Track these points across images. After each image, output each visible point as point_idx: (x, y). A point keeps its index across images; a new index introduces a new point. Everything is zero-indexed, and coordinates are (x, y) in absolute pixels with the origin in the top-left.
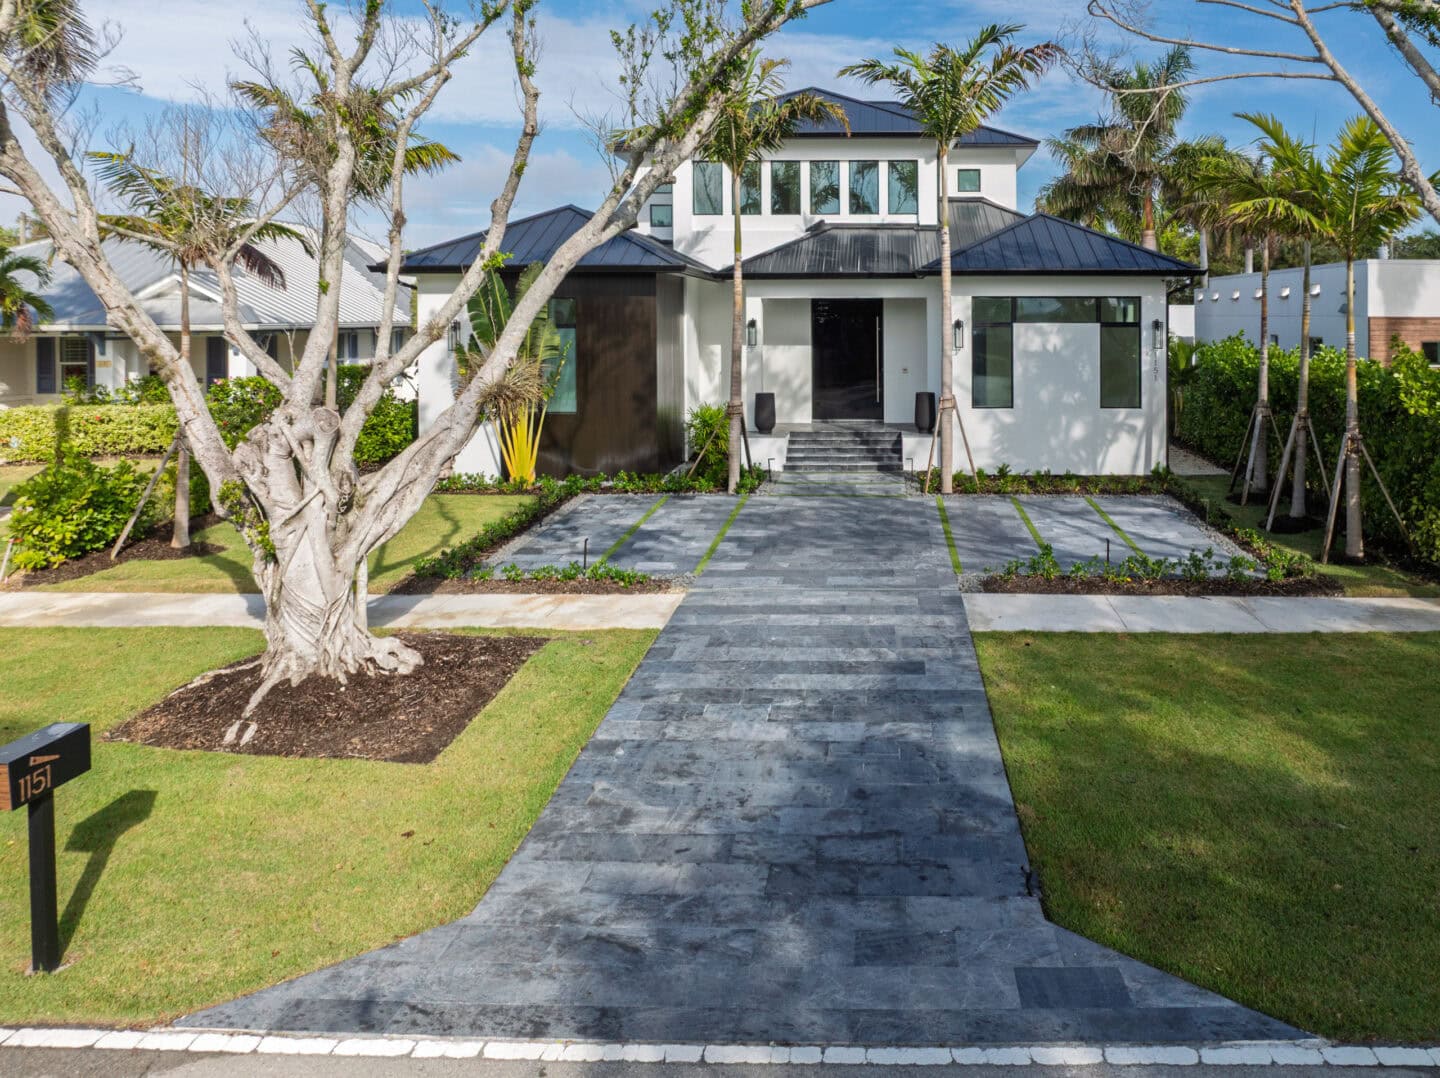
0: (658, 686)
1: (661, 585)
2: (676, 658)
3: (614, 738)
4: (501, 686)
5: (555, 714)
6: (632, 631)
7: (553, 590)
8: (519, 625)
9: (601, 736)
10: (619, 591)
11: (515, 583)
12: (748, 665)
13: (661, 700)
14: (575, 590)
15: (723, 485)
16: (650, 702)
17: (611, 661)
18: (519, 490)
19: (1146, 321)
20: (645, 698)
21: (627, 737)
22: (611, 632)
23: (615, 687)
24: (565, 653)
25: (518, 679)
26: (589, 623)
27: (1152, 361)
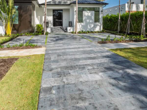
0: (52, 67)
1: (40, 47)
2: (52, 60)
3: (49, 86)
4: (7, 72)
5: (26, 80)
6: (38, 55)
7: (17, 49)
8: (11, 56)
9: (44, 86)
10: (32, 48)
11: (9, 48)
12: (70, 59)
13: (56, 70)
14: (22, 49)
15: (43, 34)
16: (53, 71)
17: (37, 61)
18: (8, 36)
19: (100, 11)
20: (51, 70)
21: (53, 85)
22: (33, 55)
23: (41, 68)
24: (24, 61)
25: (12, 69)
26: (28, 54)
27: (101, 16)
